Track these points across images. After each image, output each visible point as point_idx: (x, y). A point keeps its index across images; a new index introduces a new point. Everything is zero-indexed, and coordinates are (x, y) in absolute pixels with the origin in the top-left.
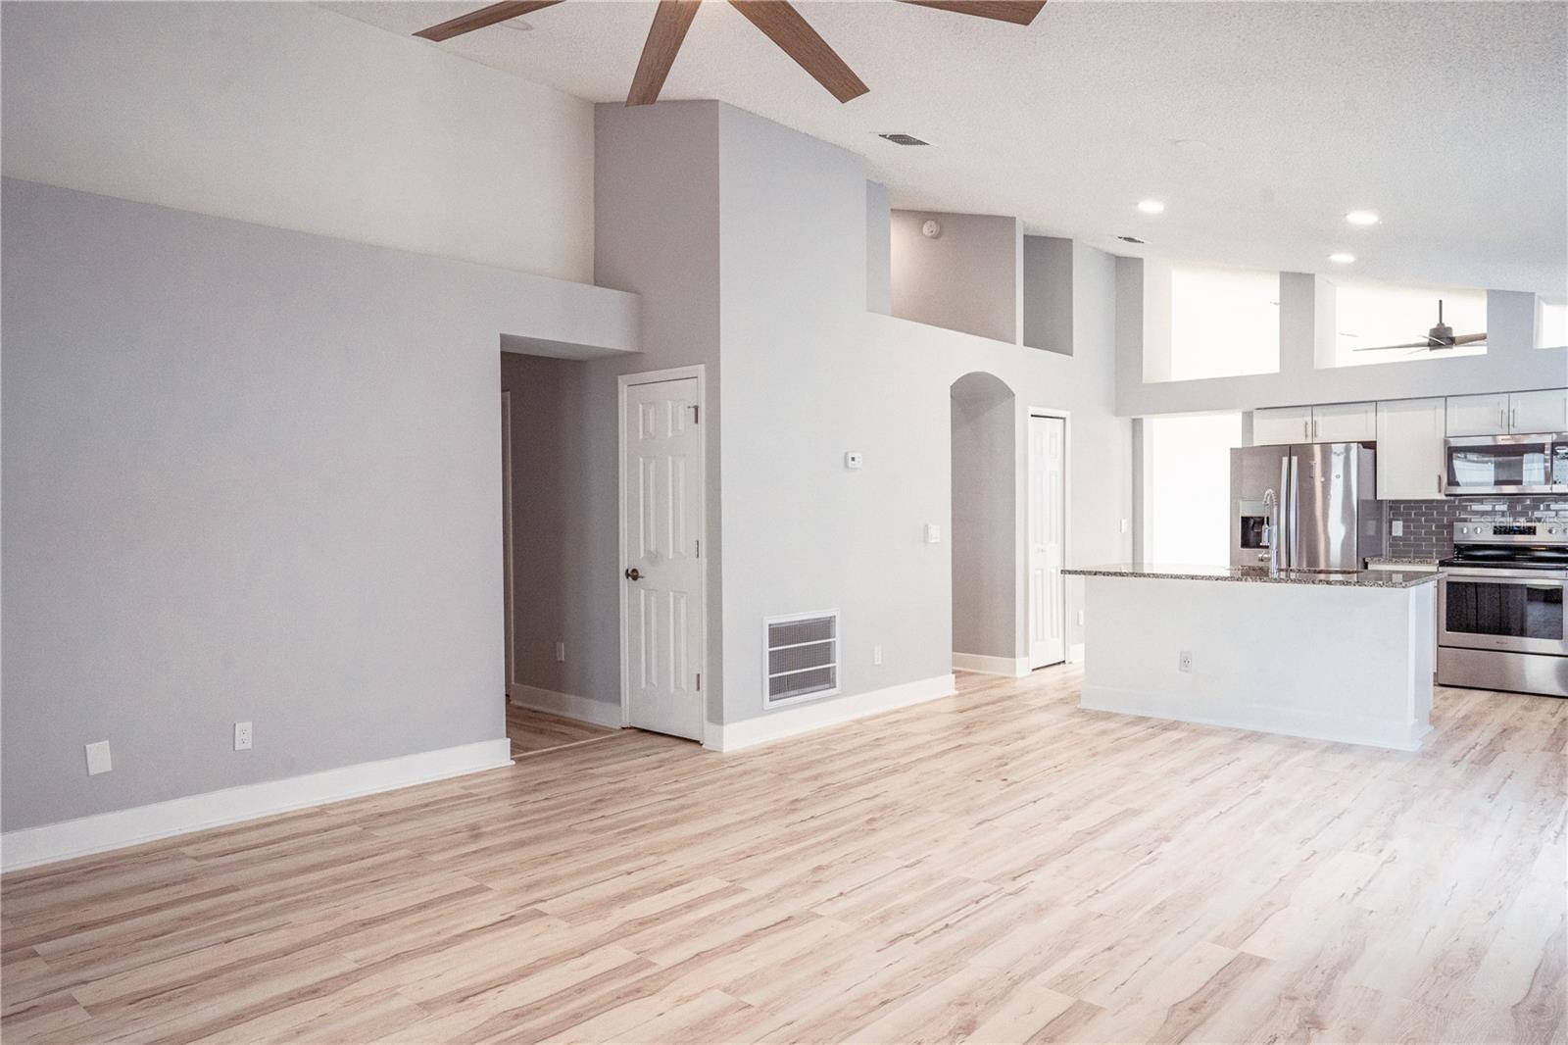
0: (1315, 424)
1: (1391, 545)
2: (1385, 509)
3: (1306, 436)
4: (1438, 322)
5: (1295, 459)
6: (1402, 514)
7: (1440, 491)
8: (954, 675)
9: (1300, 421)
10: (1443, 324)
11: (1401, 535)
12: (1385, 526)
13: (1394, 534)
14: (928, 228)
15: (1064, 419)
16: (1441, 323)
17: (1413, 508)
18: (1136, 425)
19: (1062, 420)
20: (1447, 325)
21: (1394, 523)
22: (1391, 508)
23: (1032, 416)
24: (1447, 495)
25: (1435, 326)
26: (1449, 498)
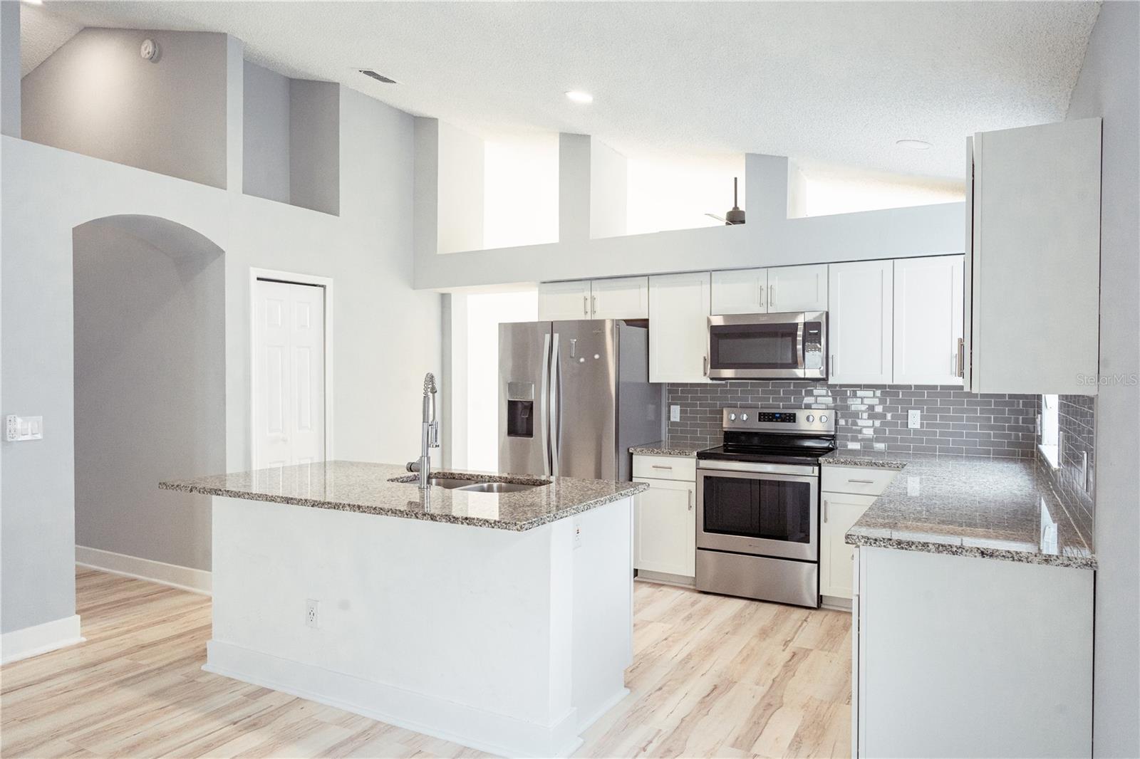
0: (593, 299)
1: (670, 431)
2: (664, 393)
3: (586, 313)
4: (734, 206)
5: (556, 336)
6: (680, 398)
7: (705, 374)
8: (79, 617)
9: (581, 296)
10: (738, 208)
11: (679, 420)
12: (664, 410)
13: (672, 419)
14: (147, 48)
15: (323, 287)
16: (736, 207)
17: (689, 392)
18: (445, 299)
19: (322, 288)
20: (741, 209)
21: (672, 407)
22: (670, 392)
23: (258, 279)
24: (712, 379)
25: (731, 210)
26: (715, 382)
